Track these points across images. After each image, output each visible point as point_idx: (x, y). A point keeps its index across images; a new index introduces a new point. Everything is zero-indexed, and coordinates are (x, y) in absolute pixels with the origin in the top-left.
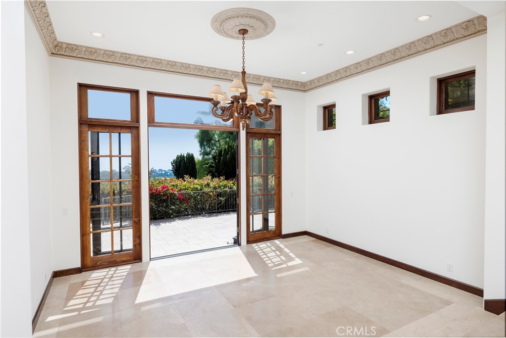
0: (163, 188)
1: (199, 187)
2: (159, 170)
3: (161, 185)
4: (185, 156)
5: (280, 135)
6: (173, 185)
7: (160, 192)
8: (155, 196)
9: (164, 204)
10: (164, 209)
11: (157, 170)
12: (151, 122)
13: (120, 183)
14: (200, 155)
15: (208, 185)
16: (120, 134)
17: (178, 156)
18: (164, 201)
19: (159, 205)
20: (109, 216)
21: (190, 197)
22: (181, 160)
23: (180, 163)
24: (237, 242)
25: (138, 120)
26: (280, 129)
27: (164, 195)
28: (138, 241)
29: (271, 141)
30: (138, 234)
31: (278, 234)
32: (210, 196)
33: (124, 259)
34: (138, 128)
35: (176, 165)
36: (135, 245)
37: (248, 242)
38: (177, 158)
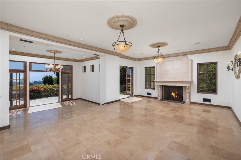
0: (37, 88)
1: (51, 88)
2: (39, 81)
3: (36, 87)
4: (48, 76)
5: (72, 73)
6: (41, 87)
7: (35, 89)
8: (33, 91)
9: (37, 93)
10: (37, 95)
11: (38, 81)
12: (30, 70)
13: (20, 86)
14: (56, 76)
15: (55, 87)
16: (20, 73)
17: (45, 76)
18: (37, 92)
19: (35, 94)
20: (15, 97)
21: (48, 91)
22: (46, 78)
23: (46, 79)
24: (59, 102)
25: (26, 70)
26: (72, 72)
27: (37, 90)
28: (25, 102)
29: (70, 75)
30: (25, 100)
31: (72, 99)
32: (55, 90)
33: (20, 107)
34: (26, 72)
35: (44, 80)
36: (24, 103)
37: (62, 101)
38: (45, 77)
